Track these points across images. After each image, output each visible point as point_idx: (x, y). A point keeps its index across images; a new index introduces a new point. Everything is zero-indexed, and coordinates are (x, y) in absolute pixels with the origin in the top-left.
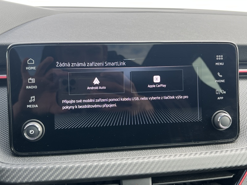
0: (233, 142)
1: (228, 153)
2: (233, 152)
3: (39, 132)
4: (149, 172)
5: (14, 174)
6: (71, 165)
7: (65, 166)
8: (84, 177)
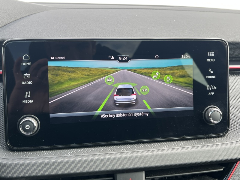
0: (223, 137)
1: (219, 147)
2: (224, 146)
3: (34, 127)
4: (142, 166)
5: (10, 169)
6: (67, 160)
7: (61, 160)
8: (79, 171)
